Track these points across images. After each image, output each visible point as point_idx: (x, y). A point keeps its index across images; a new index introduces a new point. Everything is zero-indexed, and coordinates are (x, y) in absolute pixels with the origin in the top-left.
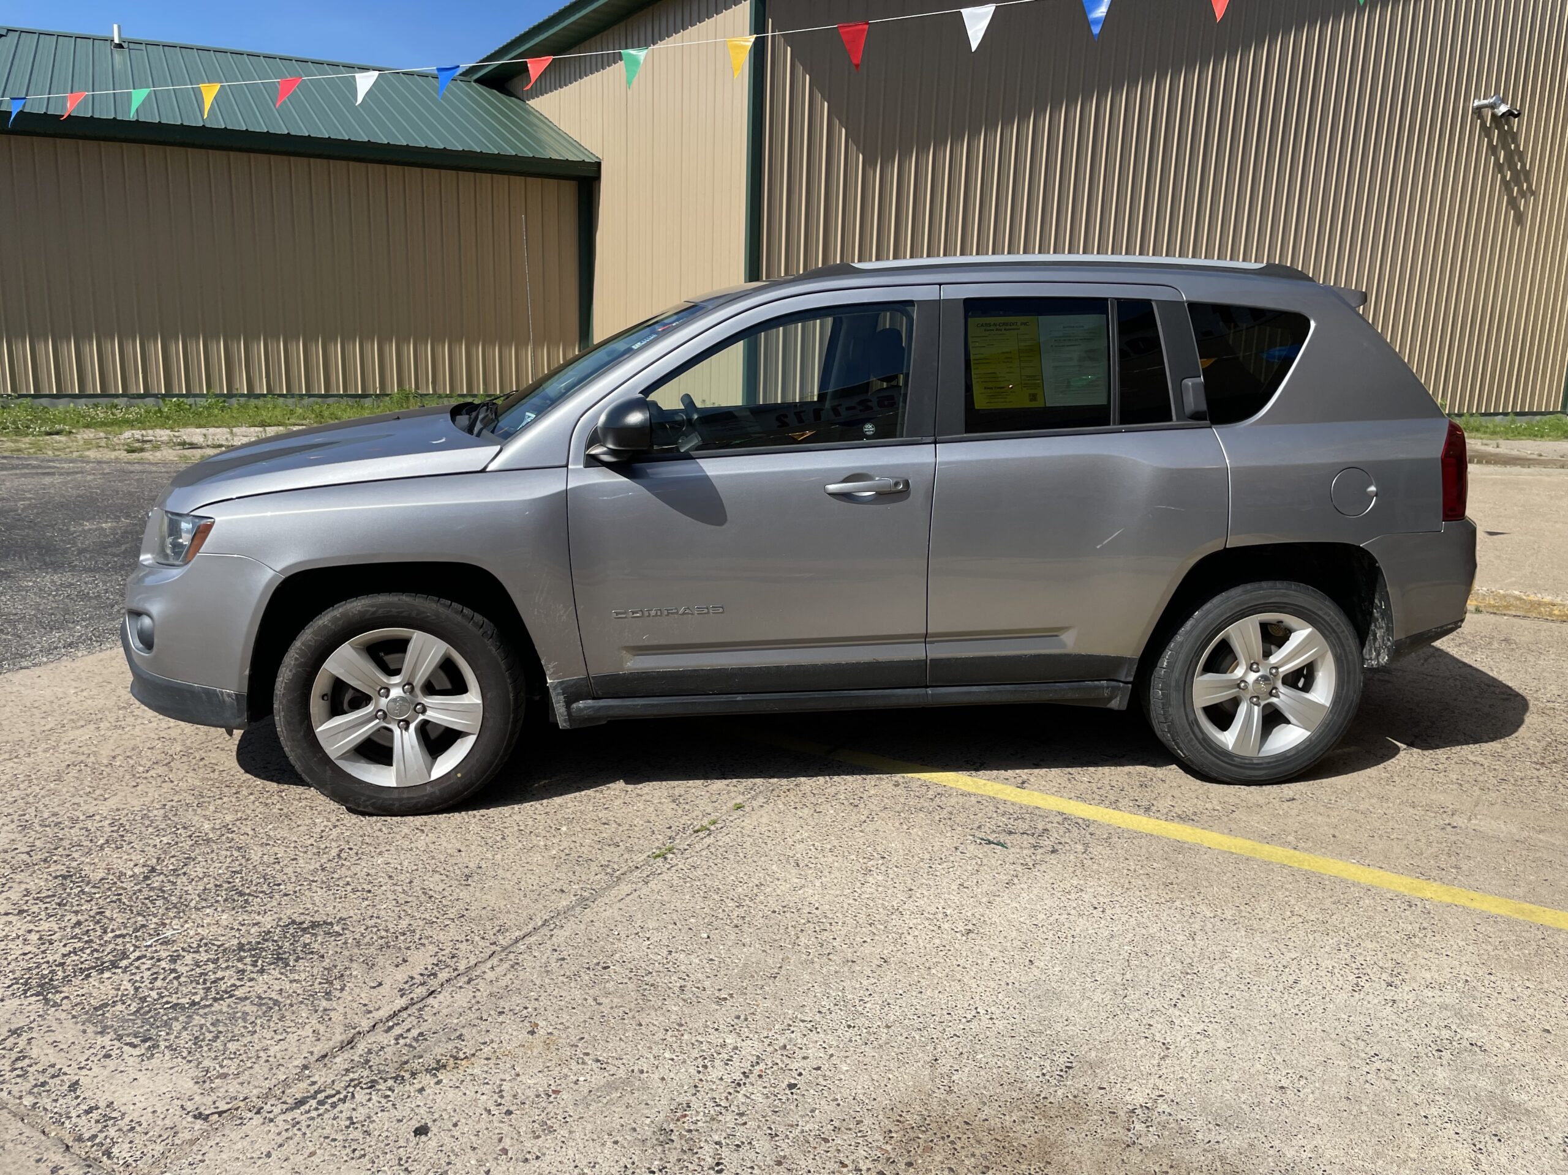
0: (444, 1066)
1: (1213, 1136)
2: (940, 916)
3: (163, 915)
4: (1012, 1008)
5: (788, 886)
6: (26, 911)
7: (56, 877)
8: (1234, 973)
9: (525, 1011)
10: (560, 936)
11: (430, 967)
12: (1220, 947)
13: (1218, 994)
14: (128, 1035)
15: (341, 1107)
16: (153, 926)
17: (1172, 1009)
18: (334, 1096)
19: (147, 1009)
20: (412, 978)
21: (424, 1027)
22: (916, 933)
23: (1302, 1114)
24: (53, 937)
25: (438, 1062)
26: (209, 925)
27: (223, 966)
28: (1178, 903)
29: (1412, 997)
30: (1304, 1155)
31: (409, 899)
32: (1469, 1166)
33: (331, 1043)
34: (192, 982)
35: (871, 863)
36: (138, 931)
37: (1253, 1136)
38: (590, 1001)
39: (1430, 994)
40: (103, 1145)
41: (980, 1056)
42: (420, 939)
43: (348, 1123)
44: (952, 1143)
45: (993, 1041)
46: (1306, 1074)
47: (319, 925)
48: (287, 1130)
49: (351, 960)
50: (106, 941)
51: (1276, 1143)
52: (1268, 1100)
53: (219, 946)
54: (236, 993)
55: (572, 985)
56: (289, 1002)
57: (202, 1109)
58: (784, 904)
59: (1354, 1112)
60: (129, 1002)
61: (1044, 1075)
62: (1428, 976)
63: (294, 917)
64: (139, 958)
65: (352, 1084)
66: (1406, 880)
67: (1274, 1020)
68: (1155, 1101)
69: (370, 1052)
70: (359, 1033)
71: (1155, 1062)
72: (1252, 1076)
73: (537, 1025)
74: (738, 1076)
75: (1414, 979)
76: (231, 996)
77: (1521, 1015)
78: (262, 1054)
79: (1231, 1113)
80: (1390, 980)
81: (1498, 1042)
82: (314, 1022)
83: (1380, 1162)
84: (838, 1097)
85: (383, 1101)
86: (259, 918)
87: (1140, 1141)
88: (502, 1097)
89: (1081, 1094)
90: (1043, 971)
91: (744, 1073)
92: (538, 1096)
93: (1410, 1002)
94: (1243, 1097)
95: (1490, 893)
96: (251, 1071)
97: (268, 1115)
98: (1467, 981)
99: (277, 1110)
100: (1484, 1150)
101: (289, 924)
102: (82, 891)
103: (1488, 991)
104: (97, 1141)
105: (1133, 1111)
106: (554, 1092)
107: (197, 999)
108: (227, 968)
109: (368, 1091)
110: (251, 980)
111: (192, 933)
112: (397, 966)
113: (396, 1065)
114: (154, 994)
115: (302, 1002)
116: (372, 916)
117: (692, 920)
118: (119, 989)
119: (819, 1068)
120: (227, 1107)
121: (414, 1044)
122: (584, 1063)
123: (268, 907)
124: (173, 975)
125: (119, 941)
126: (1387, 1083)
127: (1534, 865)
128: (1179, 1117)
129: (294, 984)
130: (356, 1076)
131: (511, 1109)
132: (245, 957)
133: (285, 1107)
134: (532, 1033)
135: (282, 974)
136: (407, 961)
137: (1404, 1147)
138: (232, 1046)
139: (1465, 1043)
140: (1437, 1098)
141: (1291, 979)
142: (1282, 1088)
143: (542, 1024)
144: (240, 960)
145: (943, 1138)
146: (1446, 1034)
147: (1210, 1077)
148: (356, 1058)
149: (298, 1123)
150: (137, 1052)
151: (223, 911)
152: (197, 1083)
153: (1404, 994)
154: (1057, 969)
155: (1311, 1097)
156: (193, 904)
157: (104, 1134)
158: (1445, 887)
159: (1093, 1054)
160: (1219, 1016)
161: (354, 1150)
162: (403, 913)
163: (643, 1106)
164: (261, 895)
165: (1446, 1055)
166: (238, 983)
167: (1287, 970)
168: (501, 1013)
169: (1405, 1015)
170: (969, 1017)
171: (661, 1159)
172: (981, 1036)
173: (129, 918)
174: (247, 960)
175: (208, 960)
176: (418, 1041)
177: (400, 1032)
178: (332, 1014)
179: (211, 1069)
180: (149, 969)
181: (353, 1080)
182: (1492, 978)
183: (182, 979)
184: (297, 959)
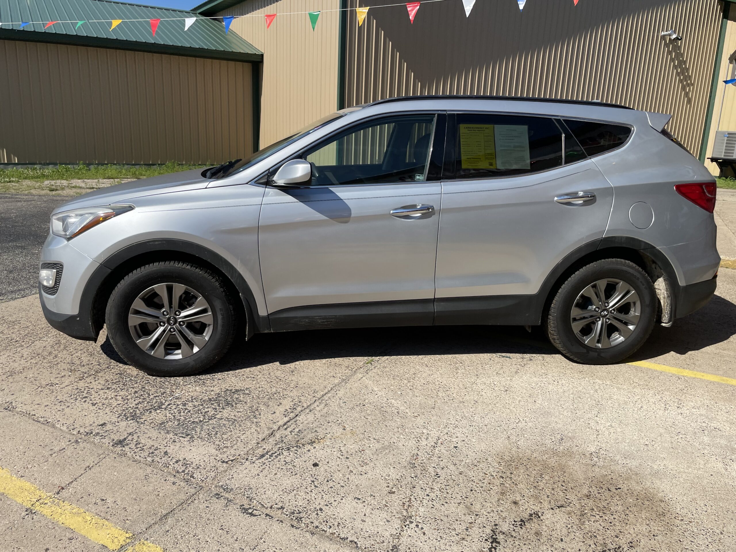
0: (314, 442)
1: (624, 462)
2: (493, 385)
3: (171, 388)
4: (533, 418)
5: (426, 374)
6: (111, 388)
7: (117, 374)
8: (617, 404)
9: (338, 422)
10: (341, 393)
11: (292, 406)
12: (608, 395)
13: (613, 412)
14: (179, 433)
15: (279, 457)
16: (168, 392)
17: (596, 418)
18: (275, 453)
19: (182, 424)
20: (287, 410)
21: (300, 428)
22: (485, 391)
23: (657, 454)
24: (128, 397)
25: (311, 440)
26: (192, 391)
27: (206, 407)
28: (587, 379)
29: (688, 412)
30: (661, 468)
31: (272, 380)
32: (724, 470)
33: (265, 435)
34: (196, 413)
35: (457, 365)
36: (163, 394)
37: (640, 461)
38: (363, 417)
39: (695, 410)
40: (189, 474)
41: (526, 436)
42: (283, 395)
43: (285, 463)
44: (525, 466)
45: (529, 430)
46: (654, 440)
47: (239, 391)
48: (262, 466)
49: (259, 404)
50: (152, 399)
51: (649, 464)
52: (642, 449)
53: (201, 399)
54: (216, 417)
55: (353, 411)
56: (240, 420)
57: (224, 459)
58: (427, 381)
59: (676, 452)
60: (173, 421)
61: (553, 442)
62: (692, 404)
63: (227, 388)
64: (169, 405)
65: (280, 449)
66: (676, 369)
67: (637, 421)
68: (599, 450)
69: (282, 437)
70: (274, 431)
71: (595, 436)
72: (634, 441)
73: (345, 427)
74: (433, 444)
75: (687, 405)
76: (215, 418)
77: (731, 418)
78: (238, 439)
79: (629, 454)
80: (678, 406)
81: (725, 427)
82: (254, 427)
83: (690, 469)
84: (475, 450)
85: (296, 455)
86: (212, 389)
87: (597, 464)
88: (342, 452)
89: (570, 448)
90: (541, 405)
91: (435, 443)
92: (356, 452)
94: (633, 448)
95: (709, 373)
96: (236, 445)
97: (252, 461)
98: (708, 406)
99: (254, 459)
100: (728, 464)
101: (226, 391)
102: (131, 379)
103: (717, 409)
104: (186, 472)
105: (592, 454)
106: (362, 450)
107: (201, 419)
108: (208, 407)
109: (288, 451)
110: (221, 412)
111: (187, 395)
112: (279, 406)
113: (295, 442)
114: (182, 418)
115: (245, 420)
116: (259, 387)
117: (392, 387)
118: (166, 417)
119: (464, 441)
120: (233, 458)
121: (298, 434)
122: (369, 440)
123: (214, 384)
124: (187, 411)
125: (157, 398)
126: (686, 442)
127: (724, 362)
128: (610, 455)
129: (239, 413)
130: (280, 446)
131: (348, 456)
133: (257, 458)
134: (344, 429)
135: (232, 409)
136: (281, 404)
137: (698, 464)
138: (225, 437)
139: (712, 428)
140: (706, 447)
141: (640, 406)
142: (646, 444)
143: (347, 426)
144: (212, 404)
145: (521, 464)
146: (704, 425)
147: (618, 441)
148: (278, 440)
149: (265, 463)
150: (186, 439)
152: (216, 450)
153: (684, 410)
154: (546, 404)
155: (658, 448)
157: (188, 470)
158: (691, 372)
159: (570, 434)
160: (615, 420)
161: (292, 472)
162: (272, 386)
163: (400, 455)
165: (706, 432)
166: (216, 413)
167: (637, 403)
168: (329, 422)
169: (687, 418)
170: (517, 422)
171: (414, 473)
172: (524, 429)
173: (157, 390)
174: (215, 404)
175: (199, 405)
176: (299, 433)
177: (291, 430)
178: (260, 424)
179: (220, 445)
180: (176, 409)
181: (280, 448)
182: (717, 404)
183: (191, 412)
184: (236, 404)
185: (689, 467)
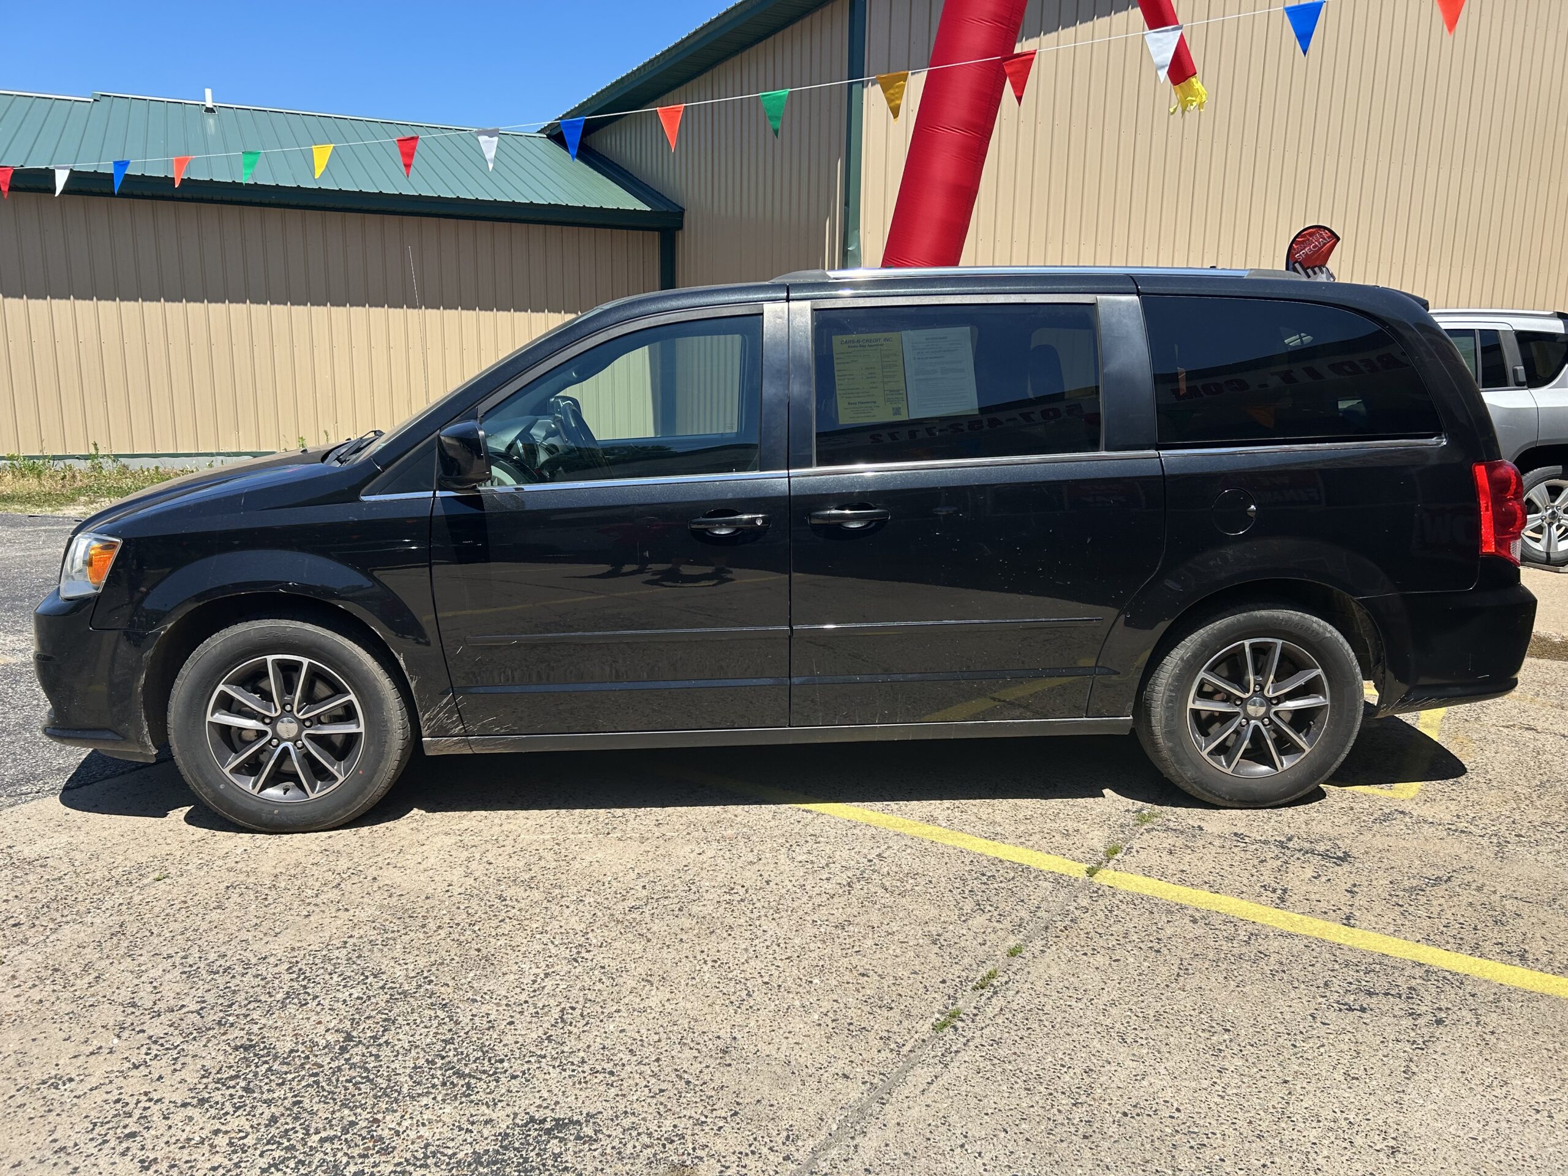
86: (489, 1113)
101: (526, 1125)
102: (270, 1070)
111: (413, 1135)
123: (497, 1095)
151: (444, 1101)
156: (405, 1090)
162: (662, 1108)
164: (483, 1077)
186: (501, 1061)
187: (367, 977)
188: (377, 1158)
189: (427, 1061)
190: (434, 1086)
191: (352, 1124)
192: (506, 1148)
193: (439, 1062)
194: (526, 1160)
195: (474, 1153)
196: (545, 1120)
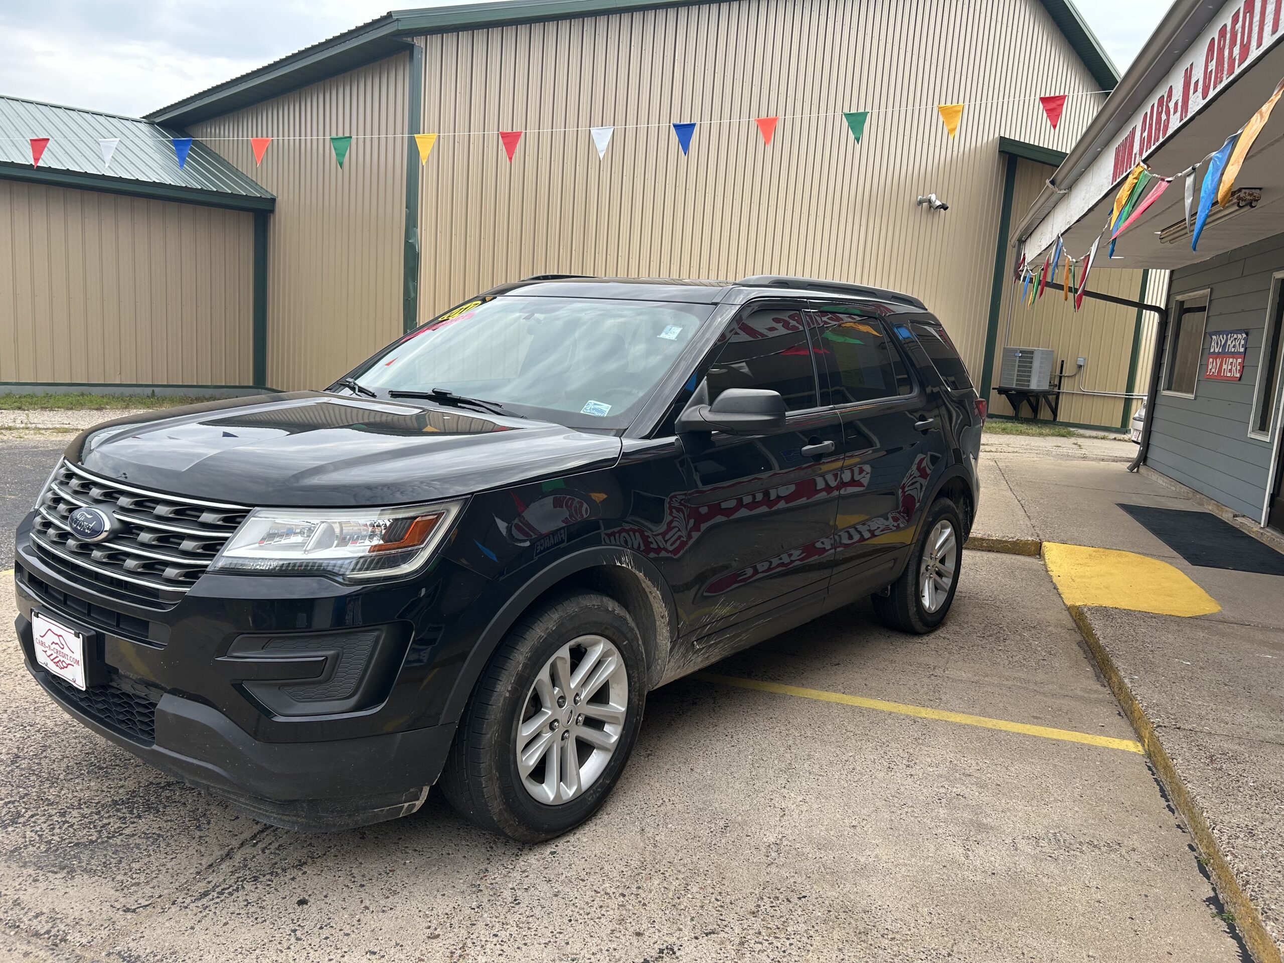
0: (305, 863)
1: (817, 855)
3: (40, 786)
8: (817, 766)
12: (807, 753)
14: (47, 866)
15: (236, 894)
16: (34, 794)
17: (783, 789)
18: (229, 888)
19: (55, 848)
23: (867, 839)
25: (300, 861)
26: (81, 790)
27: (107, 815)
28: (777, 729)
29: (921, 772)
30: (870, 860)
32: (963, 858)
33: (214, 857)
34: (84, 828)
36: (24, 798)
37: (840, 852)
39: (931, 770)
40: (58, 936)
43: (246, 903)
44: (662, 873)
45: (677, 816)
46: (866, 818)
48: (201, 912)
49: (209, 805)
51: (854, 855)
52: (846, 833)
53: (97, 803)
54: (124, 832)
56: (169, 834)
57: (128, 906)
59: (896, 835)
60: (38, 845)
61: (711, 832)
62: (929, 760)
64: (32, 816)
65: (240, 880)
66: (911, 708)
67: (843, 791)
68: (781, 840)
69: (245, 860)
70: (233, 849)
71: (778, 819)
72: (835, 821)
73: (365, 833)
74: (515, 850)
75: (921, 762)
76: (121, 834)
77: (984, 777)
78: (161, 868)
79: (826, 842)
80: (908, 764)
81: (972, 792)
82: (195, 845)
83: (914, 860)
84: (585, 856)
85: (267, 888)
86: (121, 783)
87: (776, 861)
88: (354, 877)
89: (736, 841)
90: (700, 775)
91: (518, 849)
92: (380, 874)
93: (921, 775)
94: (832, 833)
95: (960, 712)
96: (157, 879)
97: (182, 905)
98: (951, 761)
99: (188, 901)
101: (148, 785)
104: (52, 934)
105: (769, 846)
106: (390, 871)
107: (94, 838)
108: (110, 817)
109: (254, 883)
110: (134, 823)
111: (70, 796)
113: (269, 866)
114: (56, 838)
115: (179, 834)
118: (25, 837)
120: (147, 903)
121: (277, 852)
123: (126, 775)
126: (912, 819)
127: (983, 695)
128: (797, 847)
129: (169, 823)
130: (241, 875)
131: (363, 883)
132: (122, 809)
133: (193, 898)
135: (156, 817)
137: (926, 851)
138: (135, 866)
139: (954, 795)
140: (941, 824)
142: (853, 826)
144: (118, 810)
145: (656, 872)
146: (943, 790)
147: (811, 824)
148: (237, 865)
149: (207, 907)
150: (58, 876)
151: (90, 780)
152: (117, 890)
153: (916, 770)
155: (870, 830)
156: (62, 777)
157: (56, 929)
158: (933, 710)
159: (740, 818)
160: (812, 791)
161: (256, 919)
163: (455, 873)
164: (117, 768)
165: (944, 801)
166: (124, 826)
169: (918, 782)
170: (659, 804)
171: (477, 901)
172: (668, 815)
173: (12, 790)
174: (124, 810)
175: (92, 813)
176: (280, 850)
177: (264, 846)
178: (207, 839)
179: (125, 881)
180: (45, 822)
181: (240, 877)
182: (966, 759)
183: (75, 827)
184: (165, 807)
185: (912, 856)
186: (130, 760)
187: (26, 727)
188: (46, 808)
189: (76, 764)
190: (83, 774)
191: (26, 795)
192: (135, 797)
193: (84, 763)
194: (149, 800)
195: (113, 800)
196: (160, 783)
